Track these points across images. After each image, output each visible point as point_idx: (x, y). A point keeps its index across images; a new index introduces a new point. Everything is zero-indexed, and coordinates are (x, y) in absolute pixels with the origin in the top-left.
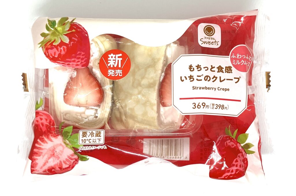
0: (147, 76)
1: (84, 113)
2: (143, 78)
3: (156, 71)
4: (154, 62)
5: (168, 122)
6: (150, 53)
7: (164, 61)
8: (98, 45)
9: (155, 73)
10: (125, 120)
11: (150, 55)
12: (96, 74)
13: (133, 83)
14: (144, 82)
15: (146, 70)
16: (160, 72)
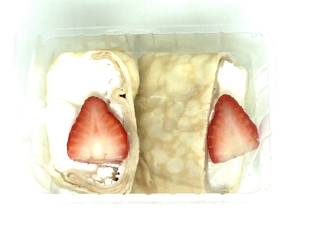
0: (187, 113)
1: (95, 173)
2: (181, 116)
3: (201, 105)
4: (199, 91)
5: (219, 186)
6: (192, 77)
7: (214, 89)
8: (119, 66)
9: (200, 108)
10: (151, 182)
11: (192, 80)
12: (115, 112)
13: (164, 124)
14: (183, 122)
15: (185, 103)
16: (208, 107)
